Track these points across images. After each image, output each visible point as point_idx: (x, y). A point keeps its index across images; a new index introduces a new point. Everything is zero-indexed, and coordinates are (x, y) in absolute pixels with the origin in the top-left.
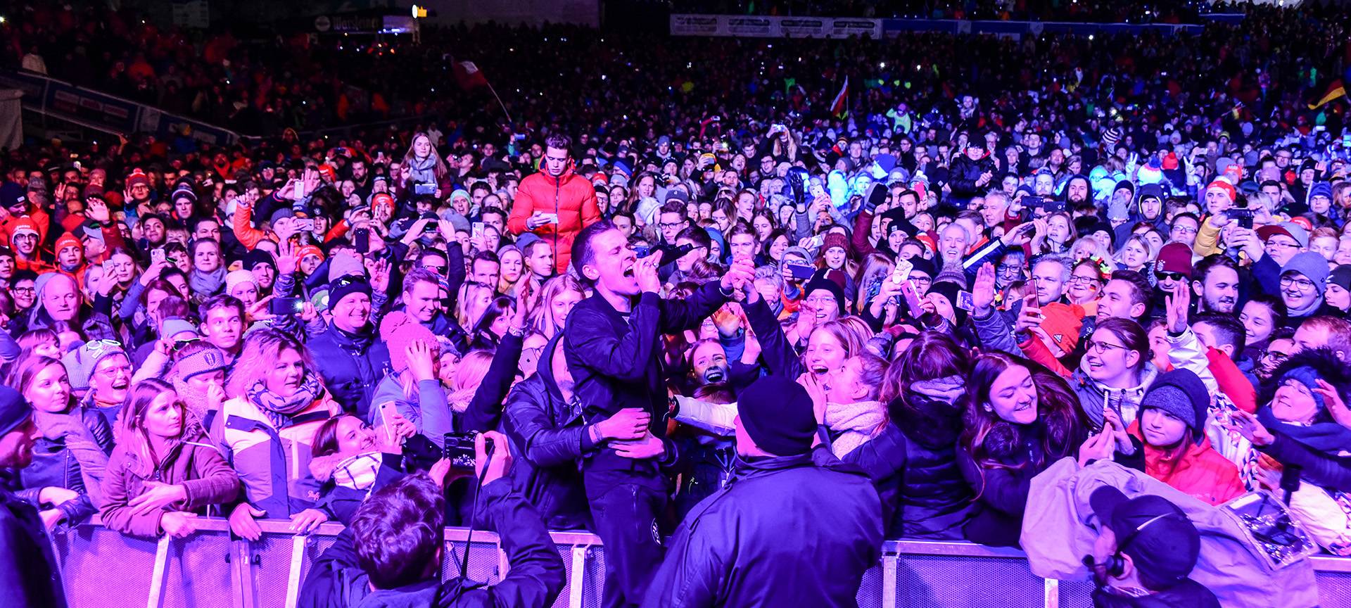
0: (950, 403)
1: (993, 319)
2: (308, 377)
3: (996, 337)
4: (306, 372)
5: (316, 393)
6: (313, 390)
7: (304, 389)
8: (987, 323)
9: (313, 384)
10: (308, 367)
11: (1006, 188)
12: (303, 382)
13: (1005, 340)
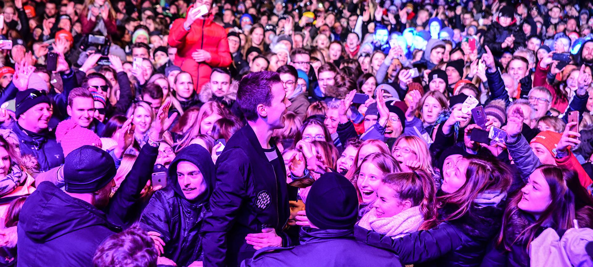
0: (495, 206)
1: (519, 144)
2: (13, 168)
3: (522, 157)
4: (12, 164)
5: (19, 181)
6: (16, 179)
7: (8, 178)
8: (515, 147)
9: (17, 175)
10: (14, 160)
11: (530, 46)
12: (9, 172)
13: (529, 159)
